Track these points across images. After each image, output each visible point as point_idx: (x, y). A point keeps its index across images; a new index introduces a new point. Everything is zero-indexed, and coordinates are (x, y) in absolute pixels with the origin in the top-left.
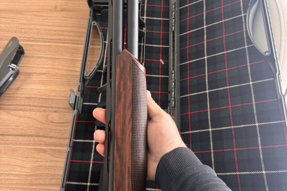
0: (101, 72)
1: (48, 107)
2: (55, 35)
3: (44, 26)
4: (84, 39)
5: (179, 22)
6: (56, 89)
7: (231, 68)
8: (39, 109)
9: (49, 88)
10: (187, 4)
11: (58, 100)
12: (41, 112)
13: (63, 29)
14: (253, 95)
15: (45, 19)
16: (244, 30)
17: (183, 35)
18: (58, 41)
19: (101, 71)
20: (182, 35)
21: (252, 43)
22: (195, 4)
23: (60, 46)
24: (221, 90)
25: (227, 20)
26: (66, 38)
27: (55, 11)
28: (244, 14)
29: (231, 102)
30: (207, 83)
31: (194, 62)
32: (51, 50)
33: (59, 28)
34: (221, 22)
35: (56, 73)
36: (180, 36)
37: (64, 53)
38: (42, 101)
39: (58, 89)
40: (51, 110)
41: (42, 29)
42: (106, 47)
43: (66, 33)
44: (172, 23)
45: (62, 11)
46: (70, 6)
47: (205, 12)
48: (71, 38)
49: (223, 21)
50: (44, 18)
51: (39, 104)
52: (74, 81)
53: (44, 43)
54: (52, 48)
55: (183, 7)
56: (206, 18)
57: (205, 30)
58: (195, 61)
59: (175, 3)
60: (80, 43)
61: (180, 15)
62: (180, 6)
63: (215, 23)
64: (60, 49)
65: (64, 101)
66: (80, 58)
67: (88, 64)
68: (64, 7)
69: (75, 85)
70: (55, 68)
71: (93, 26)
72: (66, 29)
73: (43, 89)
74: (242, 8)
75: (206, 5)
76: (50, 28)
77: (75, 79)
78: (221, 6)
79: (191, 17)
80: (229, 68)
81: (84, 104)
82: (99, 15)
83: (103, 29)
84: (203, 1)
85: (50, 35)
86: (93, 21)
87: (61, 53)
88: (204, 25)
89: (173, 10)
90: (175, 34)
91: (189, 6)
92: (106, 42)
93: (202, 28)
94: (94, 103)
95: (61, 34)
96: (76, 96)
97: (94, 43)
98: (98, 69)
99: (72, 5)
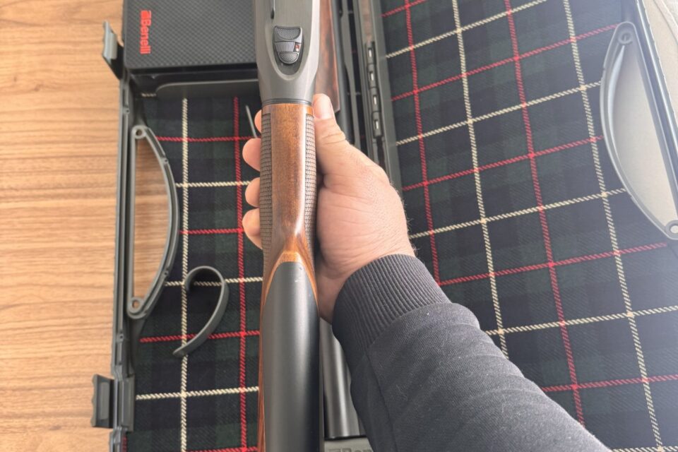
0: (180, 286)
1: (34, 416)
2: (22, 172)
4: (113, 177)
5: (390, 101)
6: (48, 354)
7: (564, 259)
8: (5, 425)
9: (28, 353)
10: (408, 45)
11: (61, 387)
12: (14, 433)
13: (44, 149)
14: (640, 354)
16: (593, 139)
17: (406, 144)
18: (36, 192)
19: (177, 283)
20: (402, 145)
21: (620, 186)
22: (431, 44)
23: (43, 210)
24: (542, 330)
25: (535, 102)
26: (60, 178)
27: (16, 93)
28: (587, 86)
29: (576, 372)
30: (496, 305)
31: (448, 231)
32: (19, 226)
33: (34, 150)
34: (517, 107)
35: (41, 301)
36: (399, 147)
37: (58, 232)
38: (13, 398)
39: (53, 354)
40: (42, 423)
42: (186, 202)
43: (56, 164)
44: (373, 112)
45: (36, 90)
46: (59, 73)
47: (464, 74)
48: (73, 178)
49: (523, 106)
51: (5, 407)
52: (98, 319)
54: (18, 217)
55: (397, 53)
56: (470, 95)
57: (471, 131)
58: (452, 230)
59: (373, 43)
60: (103, 190)
61: (391, 80)
62: (388, 51)
63: (501, 112)
64: (44, 219)
65: (79, 389)
66: (108, 240)
67: (136, 258)
68: (40, 76)
69: (103, 332)
70: (37, 285)
71: (136, 140)
72: (55, 149)
73: (9, 356)
74: (578, 64)
75: (466, 52)
77: (102, 312)
78: (512, 56)
79: (425, 88)
80: (560, 260)
81: (137, 399)
82: (151, 97)
83: (170, 141)
84: (456, 35)
85: (8, 175)
86: (135, 123)
87: (49, 232)
88: (468, 116)
89: (371, 68)
90: (384, 144)
91: (414, 49)
92: (182, 183)
93: (463, 126)
94: (167, 393)
95: (43, 169)
96: (112, 382)
97: (145, 186)
98: (169, 279)
99: (62, 68)
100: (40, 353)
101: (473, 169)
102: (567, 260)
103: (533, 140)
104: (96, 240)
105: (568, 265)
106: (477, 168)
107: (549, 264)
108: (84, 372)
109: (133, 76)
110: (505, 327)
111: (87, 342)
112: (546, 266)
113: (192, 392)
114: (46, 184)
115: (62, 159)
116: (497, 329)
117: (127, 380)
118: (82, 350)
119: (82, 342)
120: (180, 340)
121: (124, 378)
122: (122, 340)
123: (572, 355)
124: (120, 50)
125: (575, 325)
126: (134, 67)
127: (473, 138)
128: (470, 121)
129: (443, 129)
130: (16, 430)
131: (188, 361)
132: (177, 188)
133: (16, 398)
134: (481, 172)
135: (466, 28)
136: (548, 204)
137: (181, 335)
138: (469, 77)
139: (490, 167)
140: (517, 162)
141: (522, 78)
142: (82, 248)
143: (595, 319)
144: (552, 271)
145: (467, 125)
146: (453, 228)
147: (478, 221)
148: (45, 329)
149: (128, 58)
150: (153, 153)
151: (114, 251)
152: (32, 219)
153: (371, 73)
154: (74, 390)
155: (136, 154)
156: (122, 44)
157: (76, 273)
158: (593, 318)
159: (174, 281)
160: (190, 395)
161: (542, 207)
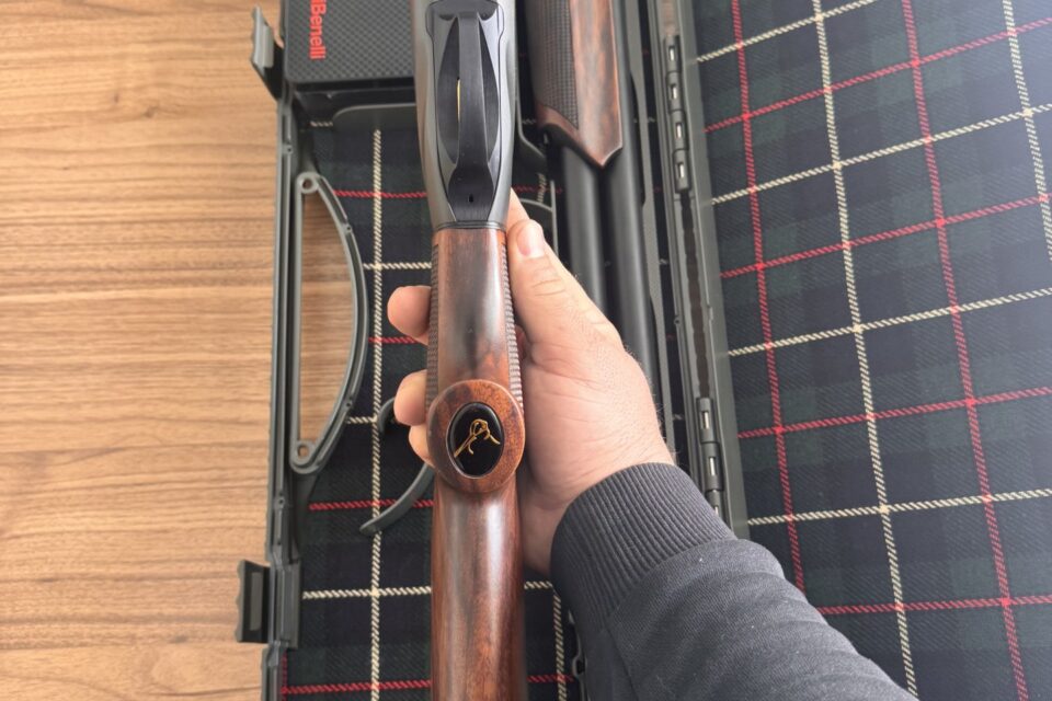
0: (370, 424)
1: (145, 620)
2: (128, 244)
3: (76, 204)
4: (267, 253)
5: (703, 132)
6: (169, 526)
7: (991, 394)
8: (104, 632)
9: (139, 523)
10: (733, 41)
11: (188, 577)
12: (117, 645)
13: (161, 208)
15: (75, 167)
16: (1044, 197)
17: (728, 201)
18: (148, 275)
19: (365, 420)
20: (722, 203)
22: (772, 38)
23: (160, 302)
24: (952, 507)
25: (946, 135)
26: (186, 254)
27: (117, 120)
28: (1034, 109)
29: (1008, 578)
30: (877, 465)
31: (798, 344)
32: (124, 327)
33: (146, 208)
34: (916, 143)
35: (158, 443)
36: (717, 206)
37: (183, 337)
38: (115, 592)
39: (176, 525)
40: (158, 631)
41: (69, 220)
42: (378, 291)
43: (179, 233)
44: (675, 151)
45: (148, 115)
46: (184, 88)
47: (827, 88)
49: (926, 141)
50: (71, 160)
51: (103, 605)
52: (245, 473)
53: (85, 290)
54: (122, 314)
55: (716, 54)
56: (837, 123)
57: (839, 180)
58: (804, 344)
59: (677, 38)
60: (253, 273)
61: (705, 98)
62: (701, 52)
63: (889, 151)
64: (162, 317)
65: (214, 581)
66: (263, 351)
67: (302, 378)
68: (154, 93)
69: (252, 492)
70: (152, 418)
71: (303, 196)
72: (178, 208)
73: (109, 527)
74: (1019, 74)
75: (831, 52)
76: (102, 210)
77: (252, 462)
78: (908, 60)
79: (761, 111)
80: (984, 395)
81: (304, 597)
82: (325, 128)
83: (354, 197)
84: (814, 24)
85: (107, 249)
86: (300, 169)
87: (168, 336)
88: (834, 156)
89: (674, 78)
90: (692, 201)
91: (744, 47)
92: (374, 263)
93: (825, 173)
94: (350, 590)
95: (159, 240)
96: (266, 571)
97: (315, 267)
98: (353, 413)
99: (188, 81)
100: (156, 523)
101: (841, 243)
102: (996, 396)
103: (942, 197)
104: (241, 349)
105: (998, 403)
106: (847, 243)
107: (967, 401)
108: (222, 555)
109: (298, 95)
110: (891, 502)
111: (227, 508)
112: (962, 405)
113: (388, 590)
114: (164, 262)
115: (189, 224)
116: (878, 506)
117: (290, 568)
118: (222, 519)
119: (220, 507)
120: (370, 508)
121: (284, 564)
122: (282, 506)
123: (1001, 550)
124: (278, 53)
125: (1008, 502)
126: (300, 80)
127: (841, 193)
128: (837, 165)
129: (791, 177)
130: (119, 641)
131: (382, 541)
132: (366, 271)
133: (120, 592)
134: (853, 249)
135: (831, 13)
136: (967, 303)
137: (372, 500)
138: (835, 93)
139: (869, 241)
140: (915, 233)
141: (924, 95)
142: (221, 362)
143: (1042, 493)
144: (972, 413)
145: (831, 171)
146: (806, 340)
147: (849, 328)
148: (164, 487)
149: (291, 67)
150: (329, 216)
151: (269, 367)
152: (143, 316)
153: (673, 86)
154: (207, 582)
155: (304, 218)
156: (280, 44)
157: (211, 400)
158: (1038, 491)
159: (360, 416)
160: (385, 593)
161: (957, 307)
